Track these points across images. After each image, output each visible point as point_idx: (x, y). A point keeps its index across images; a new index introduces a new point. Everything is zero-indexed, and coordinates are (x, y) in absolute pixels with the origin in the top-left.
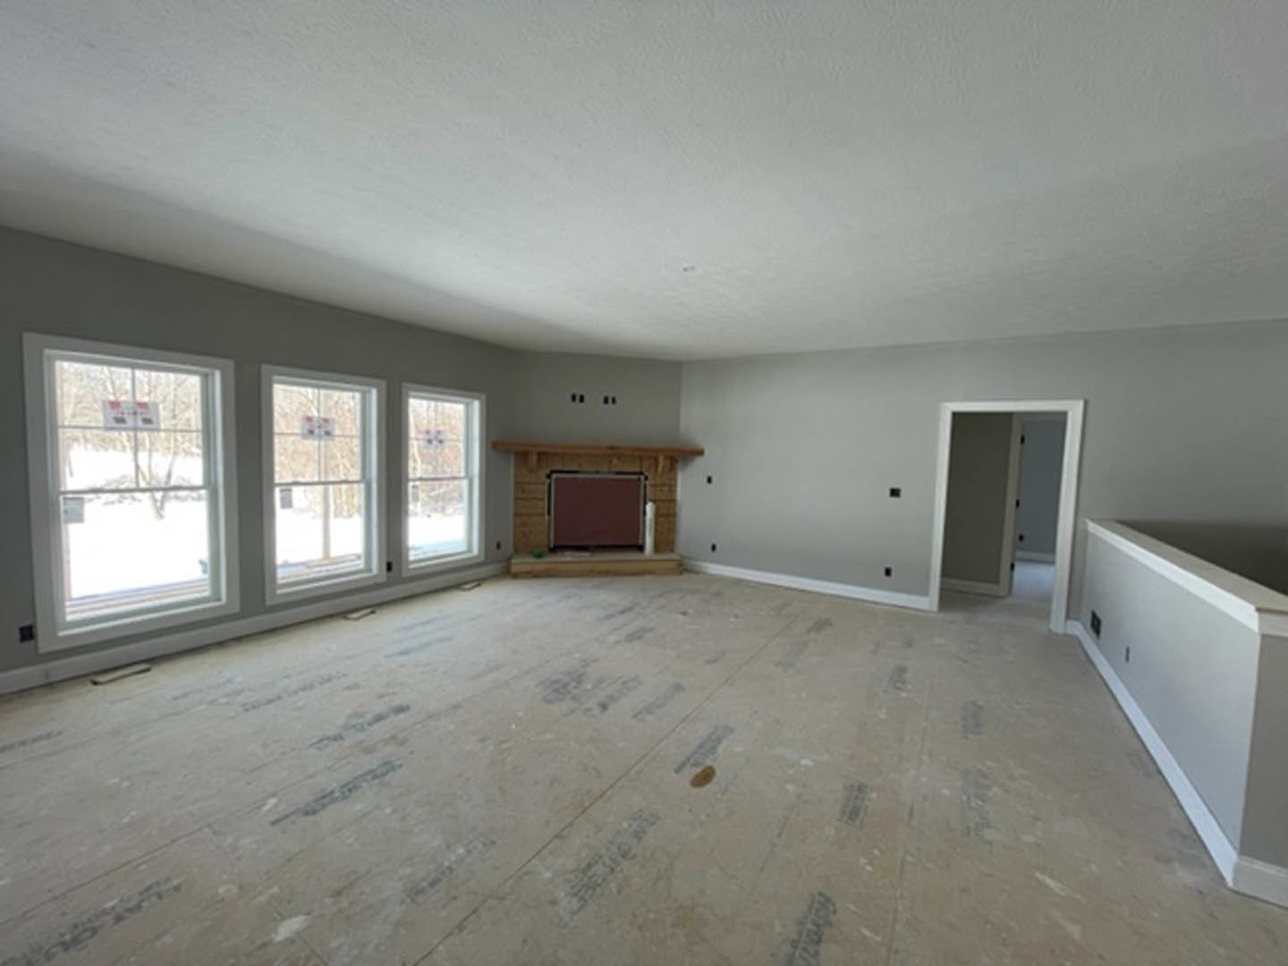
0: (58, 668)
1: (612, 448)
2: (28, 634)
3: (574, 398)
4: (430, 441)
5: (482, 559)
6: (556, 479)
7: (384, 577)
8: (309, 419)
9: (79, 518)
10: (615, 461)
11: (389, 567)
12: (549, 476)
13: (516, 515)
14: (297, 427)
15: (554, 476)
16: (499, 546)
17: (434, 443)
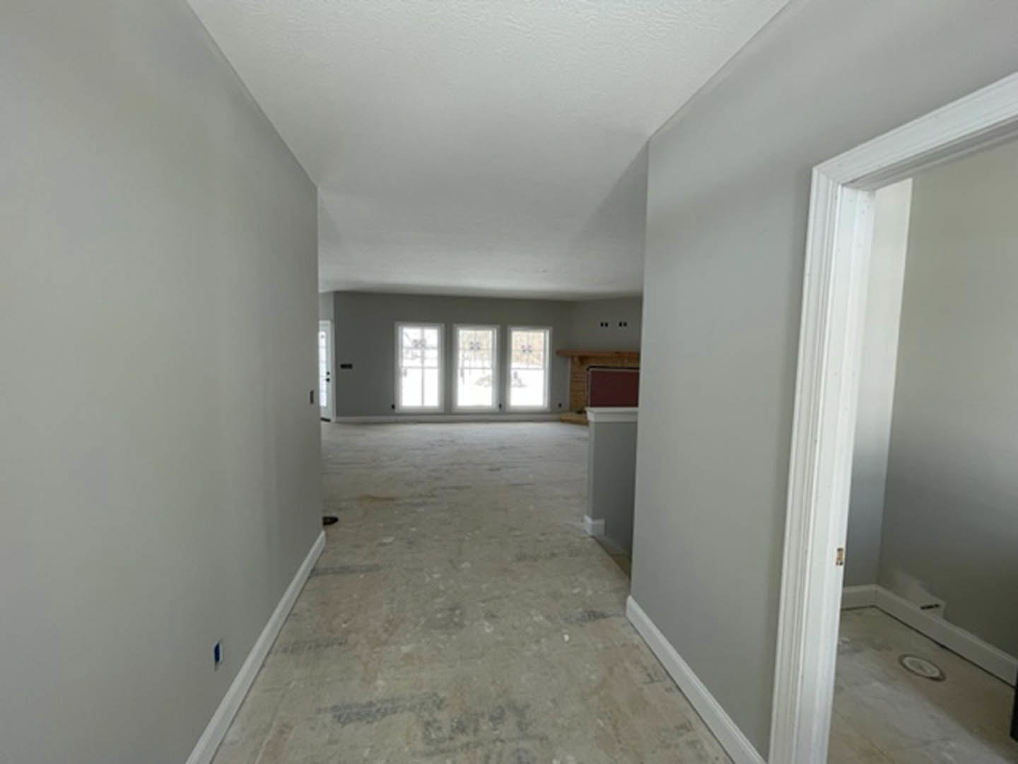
0: (400, 418)
1: (617, 353)
2: (393, 407)
3: (602, 325)
4: (524, 351)
5: (549, 410)
6: (593, 372)
7: (497, 410)
8: (471, 343)
9: (405, 374)
10: (626, 361)
11: (500, 406)
12: (588, 369)
13: (572, 390)
14: (467, 346)
15: (591, 370)
16: (560, 405)
17: (527, 352)
